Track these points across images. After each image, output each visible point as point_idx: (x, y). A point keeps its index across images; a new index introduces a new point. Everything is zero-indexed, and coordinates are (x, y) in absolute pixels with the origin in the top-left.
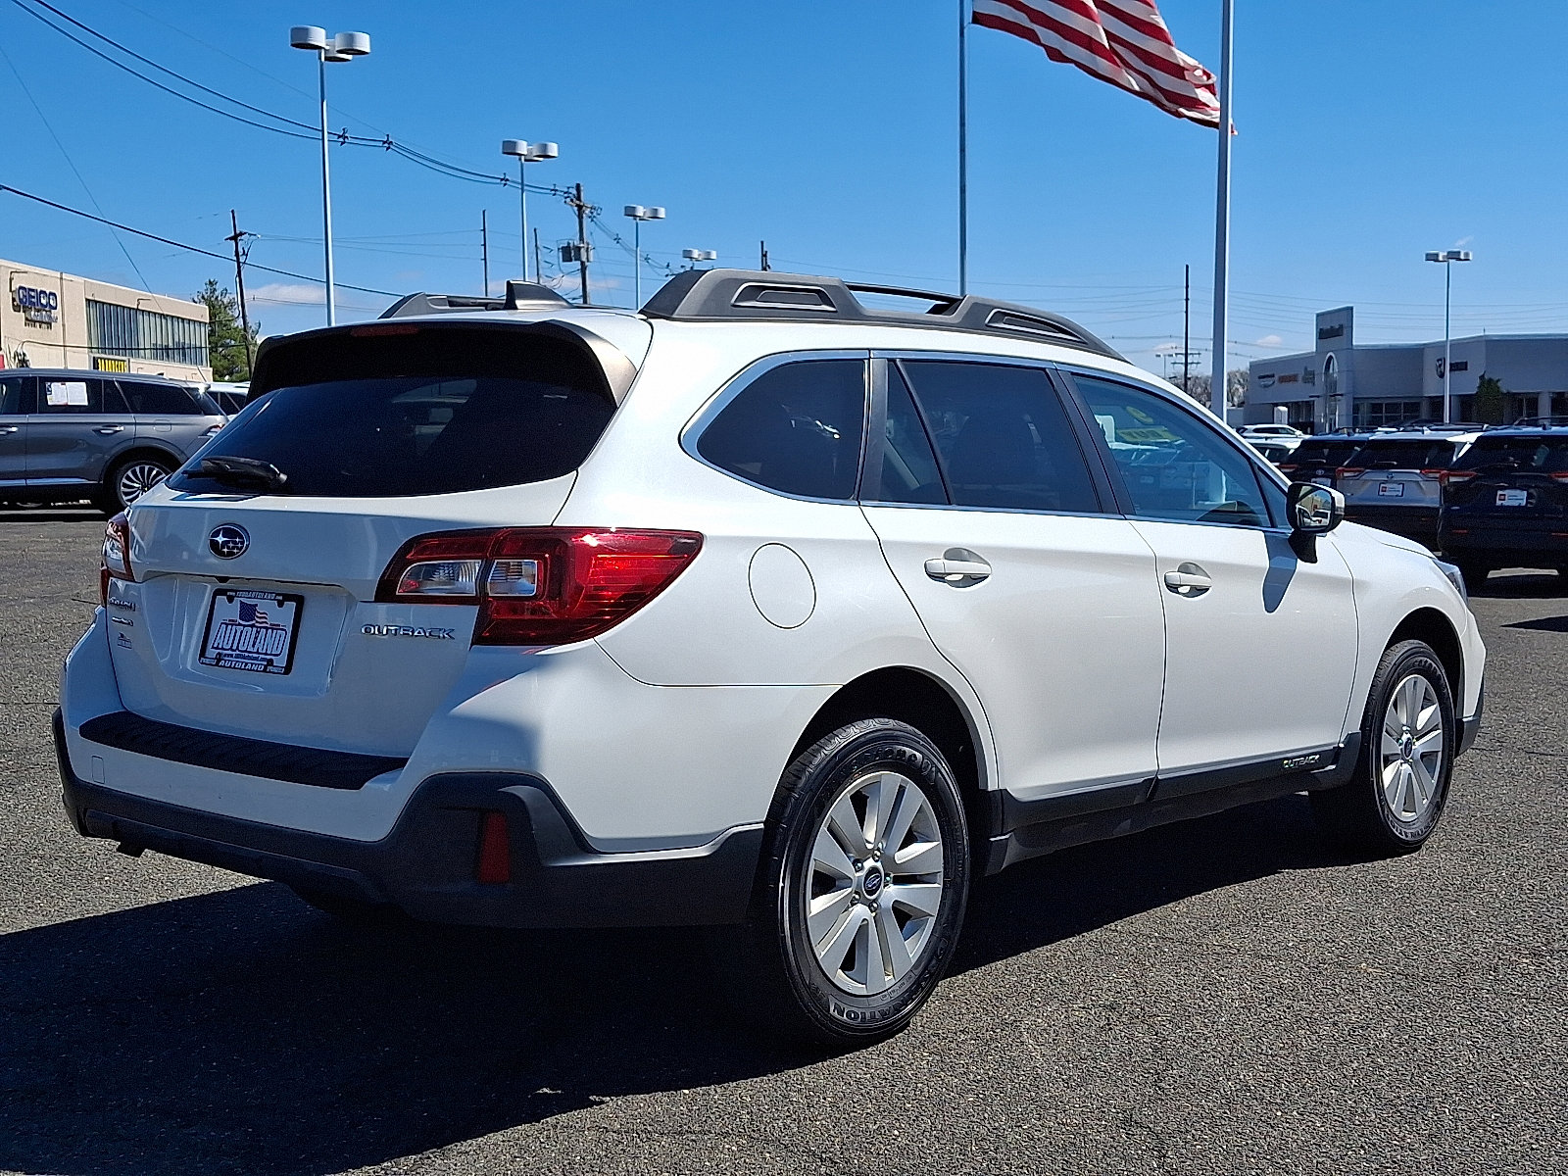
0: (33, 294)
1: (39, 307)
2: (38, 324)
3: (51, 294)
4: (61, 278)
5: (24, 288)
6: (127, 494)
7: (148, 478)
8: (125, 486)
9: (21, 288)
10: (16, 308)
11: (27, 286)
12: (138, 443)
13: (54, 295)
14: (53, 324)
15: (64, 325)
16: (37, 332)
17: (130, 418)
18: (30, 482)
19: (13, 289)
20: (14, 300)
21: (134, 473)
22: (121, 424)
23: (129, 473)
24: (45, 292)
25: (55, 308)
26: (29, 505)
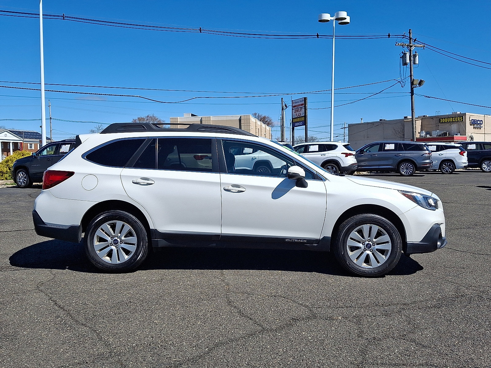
0: (476, 121)
1: (477, 124)
2: (477, 129)
3: (481, 120)
4: (484, 116)
5: (473, 120)
6: (402, 170)
7: (407, 166)
8: (402, 168)
9: (472, 120)
10: (471, 125)
11: (474, 119)
12: (405, 158)
13: (482, 121)
14: (481, 128)
15: (484, 128)
16: (476, 131)
17: (404, 152)
18: (380, 167)
19: (470, 120)
20: (470, 123)
21: (404, 165)
22: (401, 154)
23: (403, 165)
24: (479, 120)
25: (482, 124)
26: (392, 172)
